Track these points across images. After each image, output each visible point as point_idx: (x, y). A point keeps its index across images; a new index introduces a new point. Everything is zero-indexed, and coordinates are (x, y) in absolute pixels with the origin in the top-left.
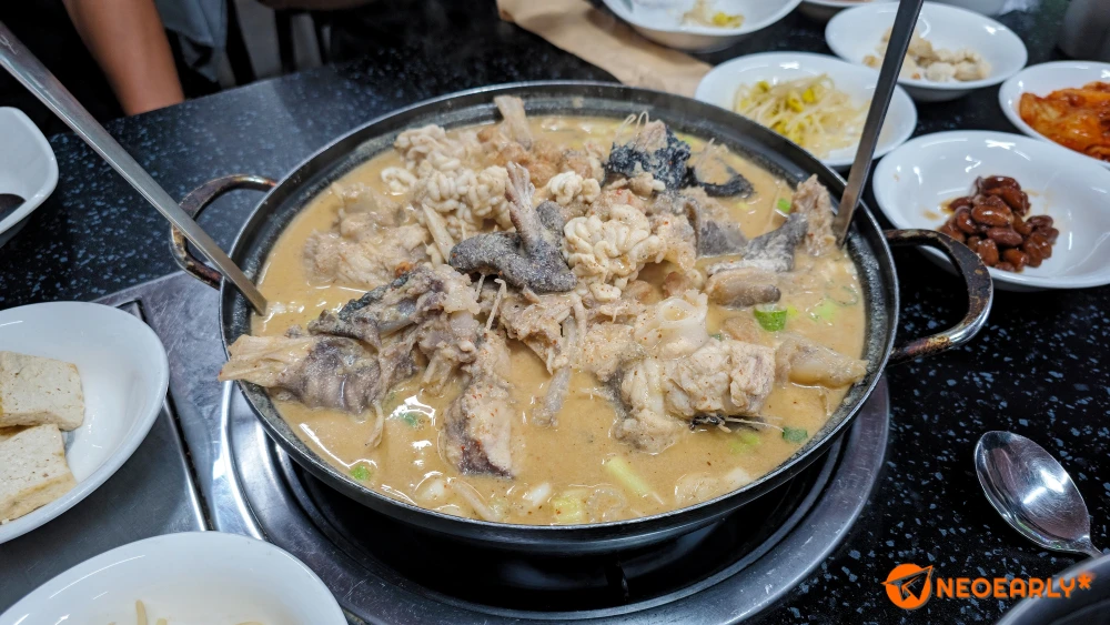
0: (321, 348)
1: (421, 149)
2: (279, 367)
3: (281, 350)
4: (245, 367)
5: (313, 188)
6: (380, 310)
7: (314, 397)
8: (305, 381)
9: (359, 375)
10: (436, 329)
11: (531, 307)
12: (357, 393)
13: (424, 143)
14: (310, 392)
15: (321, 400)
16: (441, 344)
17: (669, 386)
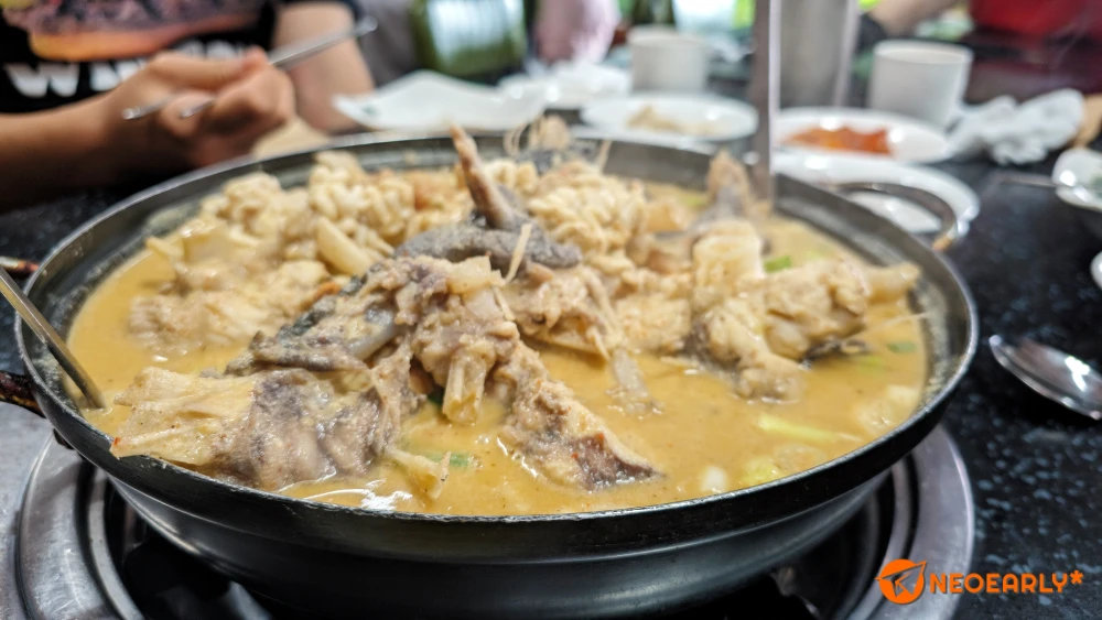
0: (270, 391)
1: (252, 203)
2: (213, 425)
3: (206, 397)
4: (157, 427)
5: (105, 264)
6: (341, 323)
7: (280, 470)
8: (259, 443)
9: (343, 420)
10: (445, 324)
11: (545, 287)
12: (351, 448)
13: (254, 195)
14: (272, 460)
15: (293, 472)
16: (463, 339)
17: (771, 319)
